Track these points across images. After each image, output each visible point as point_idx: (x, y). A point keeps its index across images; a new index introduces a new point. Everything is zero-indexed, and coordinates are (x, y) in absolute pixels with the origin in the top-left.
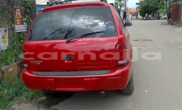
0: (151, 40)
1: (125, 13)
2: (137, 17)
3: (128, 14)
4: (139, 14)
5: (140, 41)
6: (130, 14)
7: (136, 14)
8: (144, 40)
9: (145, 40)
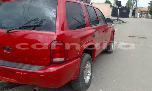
0: (146, 38)
1: (134, 11)
2: (147, 16)
3: (137, 11)
4: (149, 13)
5: (135, 38)
6: (139, 12)
7: (147, 12)
8: (139, 37)
9: (141, 37)
